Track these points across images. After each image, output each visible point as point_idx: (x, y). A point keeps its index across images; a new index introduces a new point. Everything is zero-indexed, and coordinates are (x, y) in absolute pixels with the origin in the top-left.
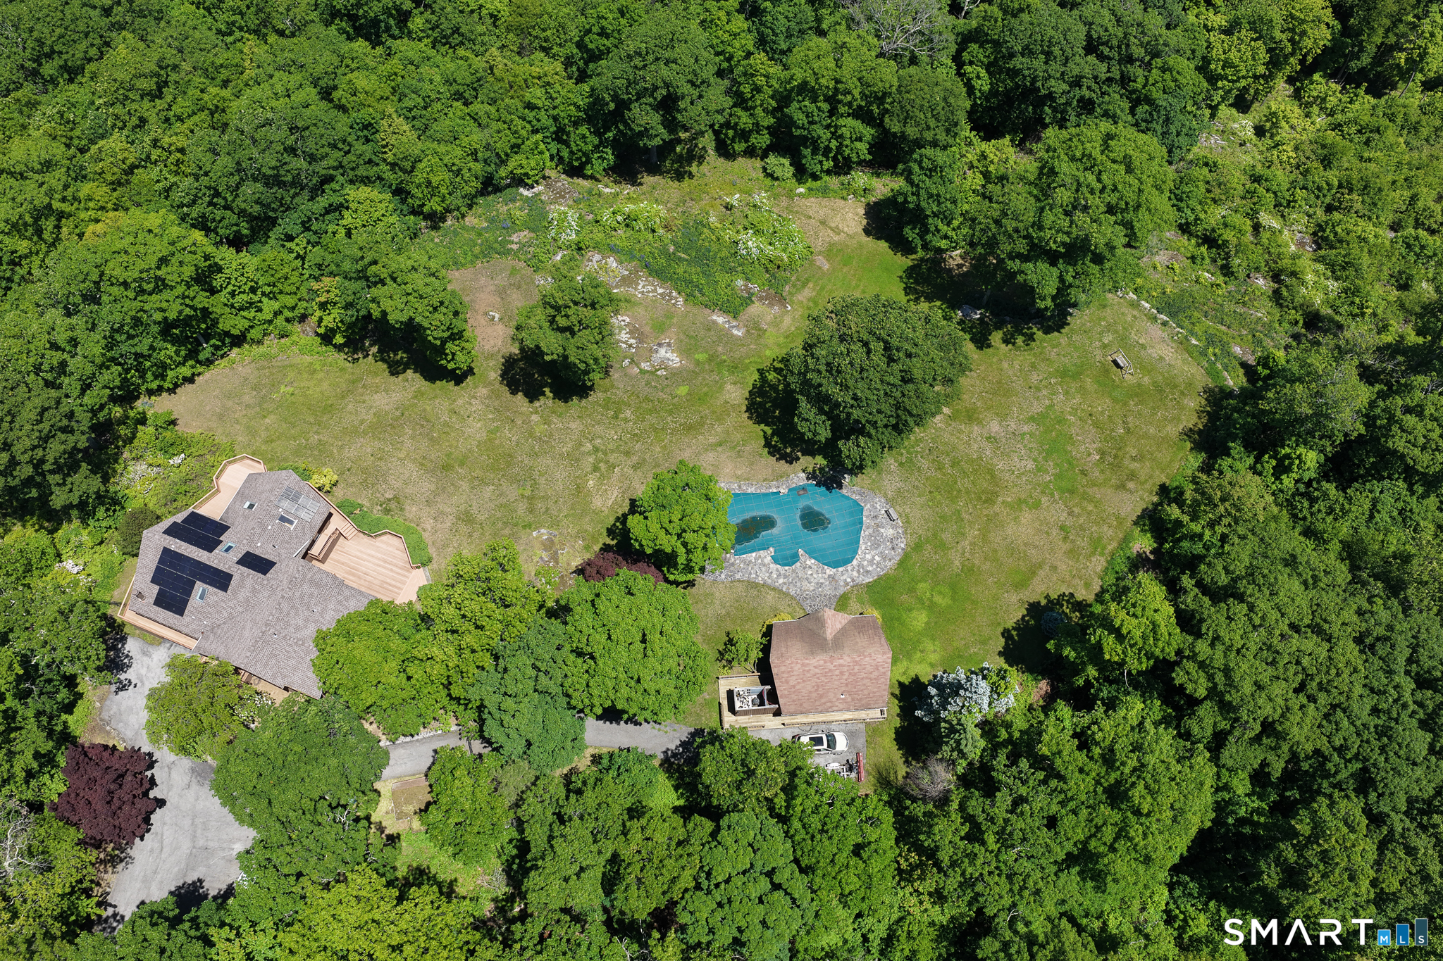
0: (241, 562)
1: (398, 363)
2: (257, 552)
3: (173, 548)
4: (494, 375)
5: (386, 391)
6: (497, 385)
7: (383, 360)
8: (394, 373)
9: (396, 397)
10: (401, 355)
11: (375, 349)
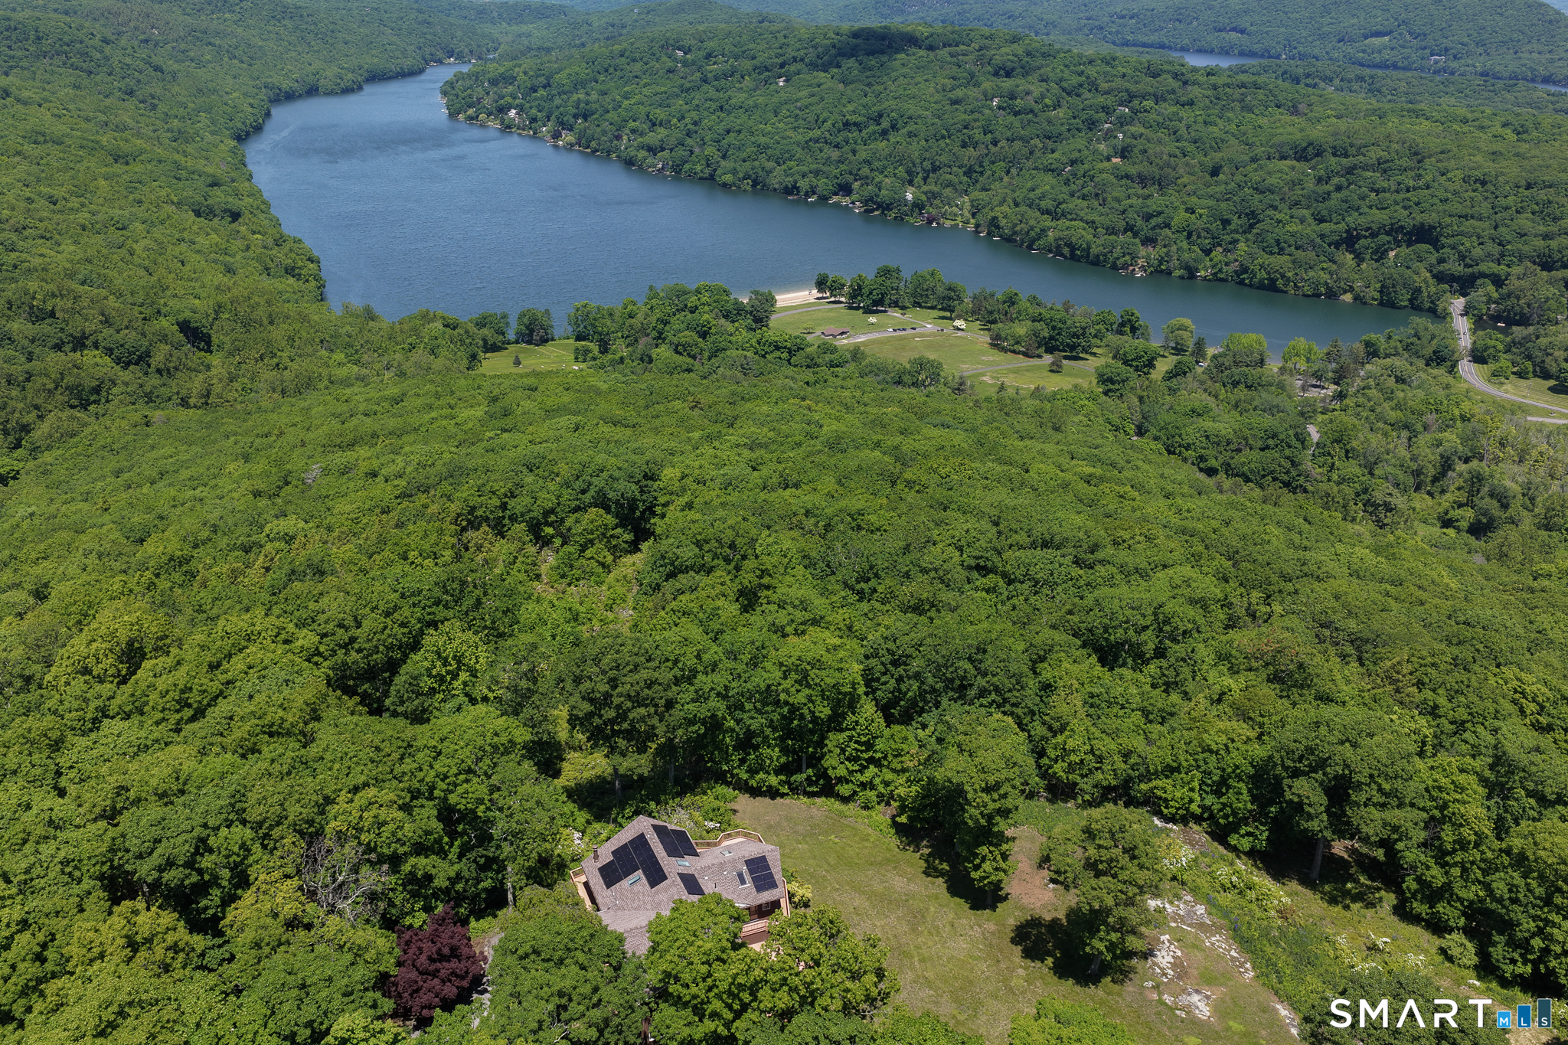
0: (682, 876)
1: (936, 869)
2: (700, 881)
3: (648, 837)
4: (1012, 922)
5: (909, 880)
6: (1008, 930)
7: (926, 861)
8: (926, 873)
9: (912, 887)
10: (945, 866)
11: (927, 851)
